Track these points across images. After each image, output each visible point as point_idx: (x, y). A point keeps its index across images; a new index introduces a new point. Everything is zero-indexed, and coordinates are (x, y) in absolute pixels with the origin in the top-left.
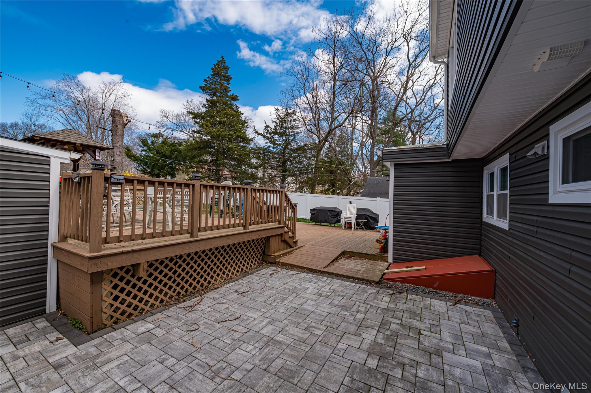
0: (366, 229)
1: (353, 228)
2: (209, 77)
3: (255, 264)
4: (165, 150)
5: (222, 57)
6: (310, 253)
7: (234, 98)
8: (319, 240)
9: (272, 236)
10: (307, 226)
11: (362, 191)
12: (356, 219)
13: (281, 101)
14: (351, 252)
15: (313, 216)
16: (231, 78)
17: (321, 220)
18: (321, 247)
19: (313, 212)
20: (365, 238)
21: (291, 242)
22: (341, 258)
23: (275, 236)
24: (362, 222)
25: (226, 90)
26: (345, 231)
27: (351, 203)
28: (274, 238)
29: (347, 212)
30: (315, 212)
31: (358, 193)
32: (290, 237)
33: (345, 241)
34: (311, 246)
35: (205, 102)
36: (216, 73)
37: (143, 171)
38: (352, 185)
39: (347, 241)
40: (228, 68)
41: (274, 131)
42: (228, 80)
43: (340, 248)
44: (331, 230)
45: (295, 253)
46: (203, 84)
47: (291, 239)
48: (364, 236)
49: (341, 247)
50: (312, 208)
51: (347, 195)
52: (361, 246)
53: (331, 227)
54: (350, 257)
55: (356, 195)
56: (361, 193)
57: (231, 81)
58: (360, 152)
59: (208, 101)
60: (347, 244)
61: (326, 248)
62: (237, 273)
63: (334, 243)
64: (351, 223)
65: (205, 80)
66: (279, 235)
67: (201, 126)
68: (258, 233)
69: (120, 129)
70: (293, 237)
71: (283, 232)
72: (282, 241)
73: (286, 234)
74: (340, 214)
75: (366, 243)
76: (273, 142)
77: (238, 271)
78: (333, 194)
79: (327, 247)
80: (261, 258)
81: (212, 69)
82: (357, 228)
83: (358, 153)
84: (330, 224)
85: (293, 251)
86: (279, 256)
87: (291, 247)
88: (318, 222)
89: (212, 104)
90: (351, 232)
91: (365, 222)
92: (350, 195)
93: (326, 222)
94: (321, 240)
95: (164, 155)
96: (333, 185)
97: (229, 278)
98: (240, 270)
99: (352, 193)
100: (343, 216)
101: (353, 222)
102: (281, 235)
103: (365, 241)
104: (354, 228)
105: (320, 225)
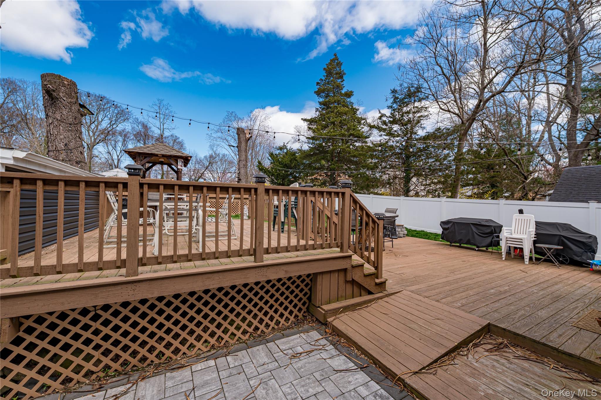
0: (561, 263)
1: (527, 259)
2: (321, 80)
3: (287, 319)
4: (287, 160)
5: (335, 55)
6: (404, 314)
7: (349, 94)
8: (440, 281)
9: (322, 273)
10: (433, 247)
11: (551, 192)
12: (535, 242)
13: (399, 77)
14: (509, 331)
15: (446, 232)
16: (345, 74)
17: (461, 240)
18: (434, 303)
19: (446, 226)
20: (556, 287)
21: (368, 284)
22: (476, 345)
23: (330, 272)
24: (550, 249)
25: (339, 87)
26: (507, 263)
27: (521, 212)
28: (326, 277)
29: (513, 228)
30: (449, 226)
31: (545, 196)
32: (366, 276)
33: (501, 293)
34: (413, 295)
35: (318, 106)
36: (329, 73)
37: (272, 182)
38: (530, 183)
39: (506, 292)
40: (341, 64)
41: (392, 119)
42: (341, 77)
43: (480, 311)
44: (476, 259)
45: (374, 306)
46: (316, 88)
47: (368, 279)
48: (556, 283)
49: (484, 309)
50: (445, 219)
51: (521, 200)
52: (543, 314)
53: (479, 253)
54: (506, 346)
55: (539, 199)
56: (549, 195)
57: (345, 77)
58: (546, 136)
59: (320, 103)
60: (503, 302)
61: (446, 308)
62: (242, 336)
63: (471, 293)
64: (521, 249)
65: (318, 83)
66: (338, 271)
67: (314, 132)
68: (284, 268)
69: (243, 144)
70: (376, 275)
71: (348, 266)
72: (347, 282)
73: (357, 270)
74: (497, 230)
75: (560, 305)
76: (390, 134)
77: (245, 332)
78: (493, 199)
79: (447, 304)
80: (304, 309)
81: (324, 69)
82: (537, 259)
83: (542, 137)
84: (478, 247)
85: (370, 301)
86: (336, 312)
87: (370, 293)
88: (455, 242)
89: (325, 105)
90: (521, 267)
91: (557, 249)
92: (528, 200)
93: (468, 242)
94: (445, 280)
95: (286, 165)
96: (493, 186)
97: (222, 344)
98: (251, 330)
99: (531, 195)
100: (504, 234)
101: (527, 248)
102: (345, 270)
103: (557, 299)
104: (531, 259)
105: (460, 247)
